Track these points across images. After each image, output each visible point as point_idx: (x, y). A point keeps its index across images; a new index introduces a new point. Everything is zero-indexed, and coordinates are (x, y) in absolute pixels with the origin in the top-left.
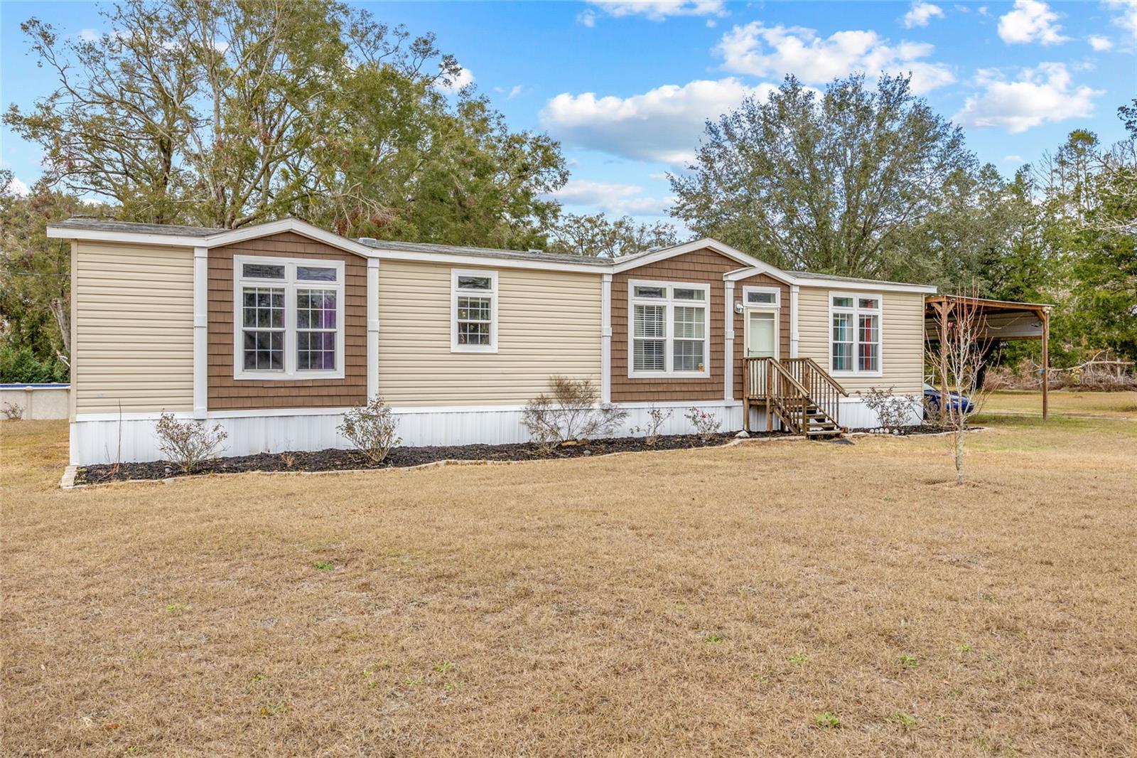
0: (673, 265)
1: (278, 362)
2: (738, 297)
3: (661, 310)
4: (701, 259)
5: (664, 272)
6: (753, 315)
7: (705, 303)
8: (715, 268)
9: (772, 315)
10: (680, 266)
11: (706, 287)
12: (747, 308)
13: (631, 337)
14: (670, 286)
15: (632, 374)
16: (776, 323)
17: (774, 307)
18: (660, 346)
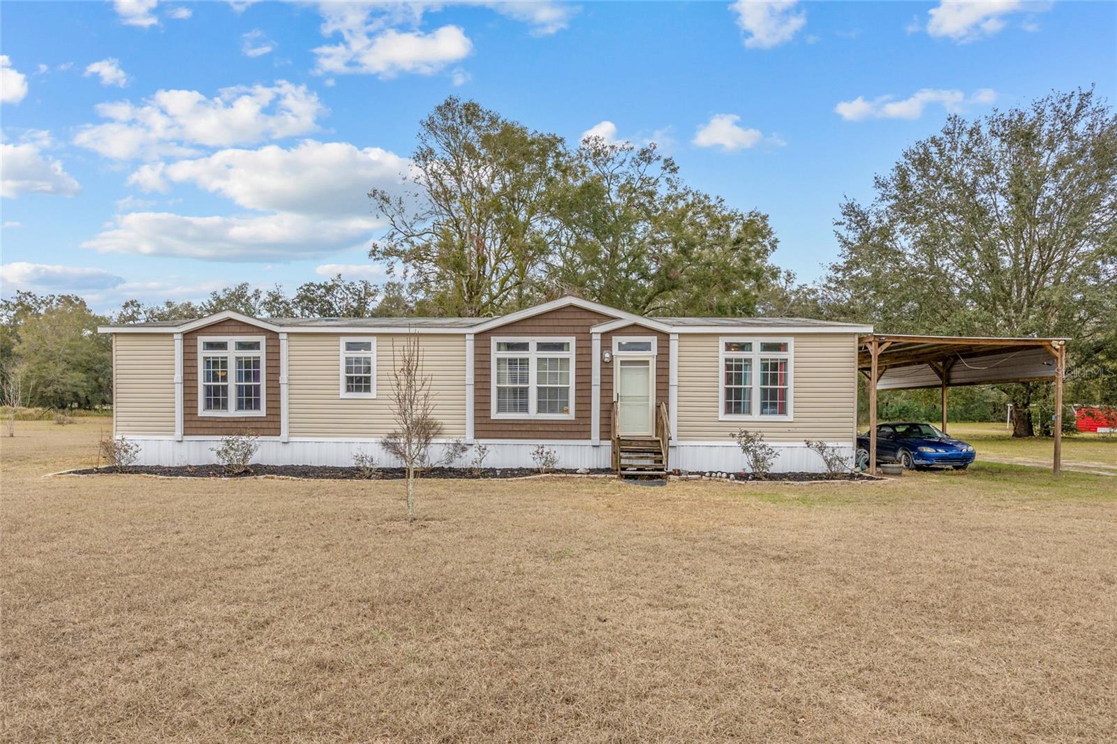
0: (536, 322)
1: (225, 406)
2: (606, 346)
3: (525, 362)
4: (566, 316)
5: (528, 329)
6: (623, 363)
7: (571, 354)
8: (581, 323)
9: (647, 363)
10: (543, 323)
11: (571, 340)
12: (617, 356)
13: (494, 386)
14: (533, 341)
15: (495, 415)
16: (650, 370)
17: (651, 355)
18: (524, 392)
